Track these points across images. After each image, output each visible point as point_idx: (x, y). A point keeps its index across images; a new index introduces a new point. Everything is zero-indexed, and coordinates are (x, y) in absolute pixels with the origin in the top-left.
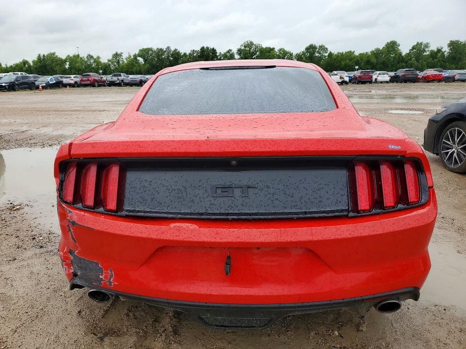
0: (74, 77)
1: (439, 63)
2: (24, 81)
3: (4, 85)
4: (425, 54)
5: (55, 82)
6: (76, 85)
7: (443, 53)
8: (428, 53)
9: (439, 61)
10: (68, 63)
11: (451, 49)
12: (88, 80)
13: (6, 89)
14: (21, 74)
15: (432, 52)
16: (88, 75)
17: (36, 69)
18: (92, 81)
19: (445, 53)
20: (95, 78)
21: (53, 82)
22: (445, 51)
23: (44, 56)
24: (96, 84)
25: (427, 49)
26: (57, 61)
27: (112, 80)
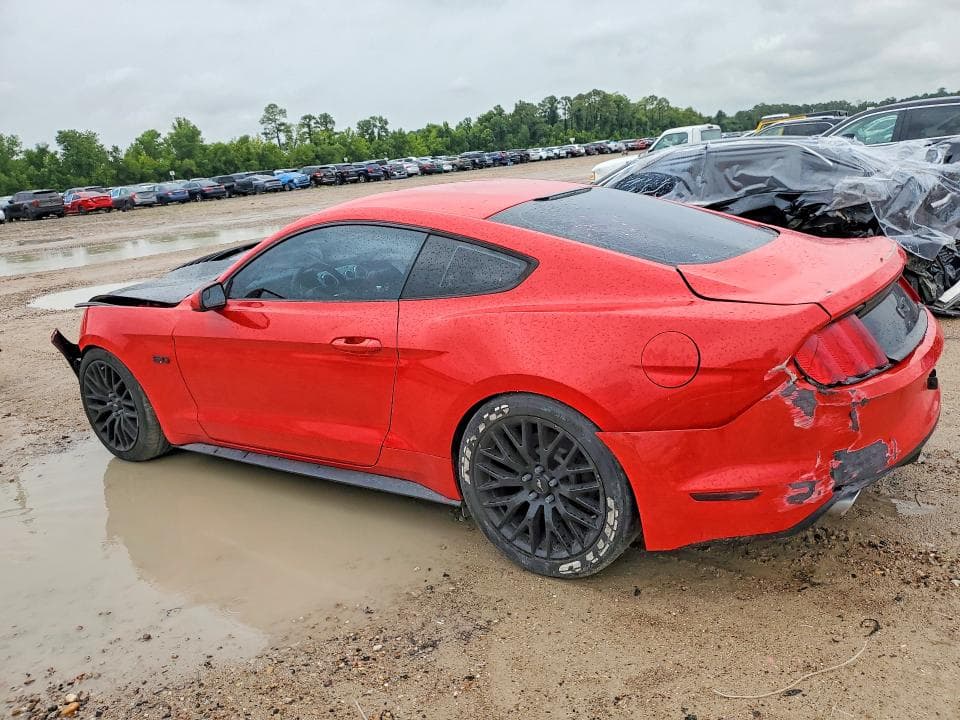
1: (53, 177)
4: (15, 158)
7: (53, 156)
8: (21, 156)
9: (50, 171)
11: (66, 148)
15: (28, 153)
19: (58, 156)
22: (56, 153)
25: (16, 149)
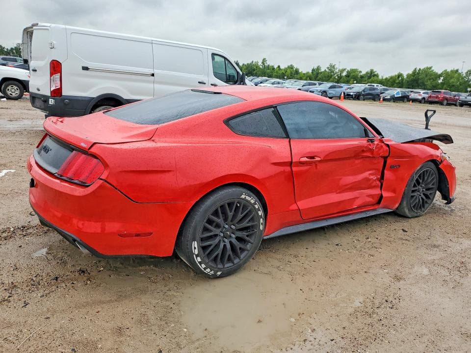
0: (423, 93)
2: (370, 92)
3: (351, 94)
5: (400, 96)
6: (423, 101)
10: (442, 78)
12: (437, 97)
13: (352, 98)
14: (377, 86)
16: (440, 92)
17: (408, 82)
18: (441, 98)
20: (445, 96)
21: (398, 96)
23: (420, 69)
24: (445, 102)
26: (431, 75)
27: (465, 100)
